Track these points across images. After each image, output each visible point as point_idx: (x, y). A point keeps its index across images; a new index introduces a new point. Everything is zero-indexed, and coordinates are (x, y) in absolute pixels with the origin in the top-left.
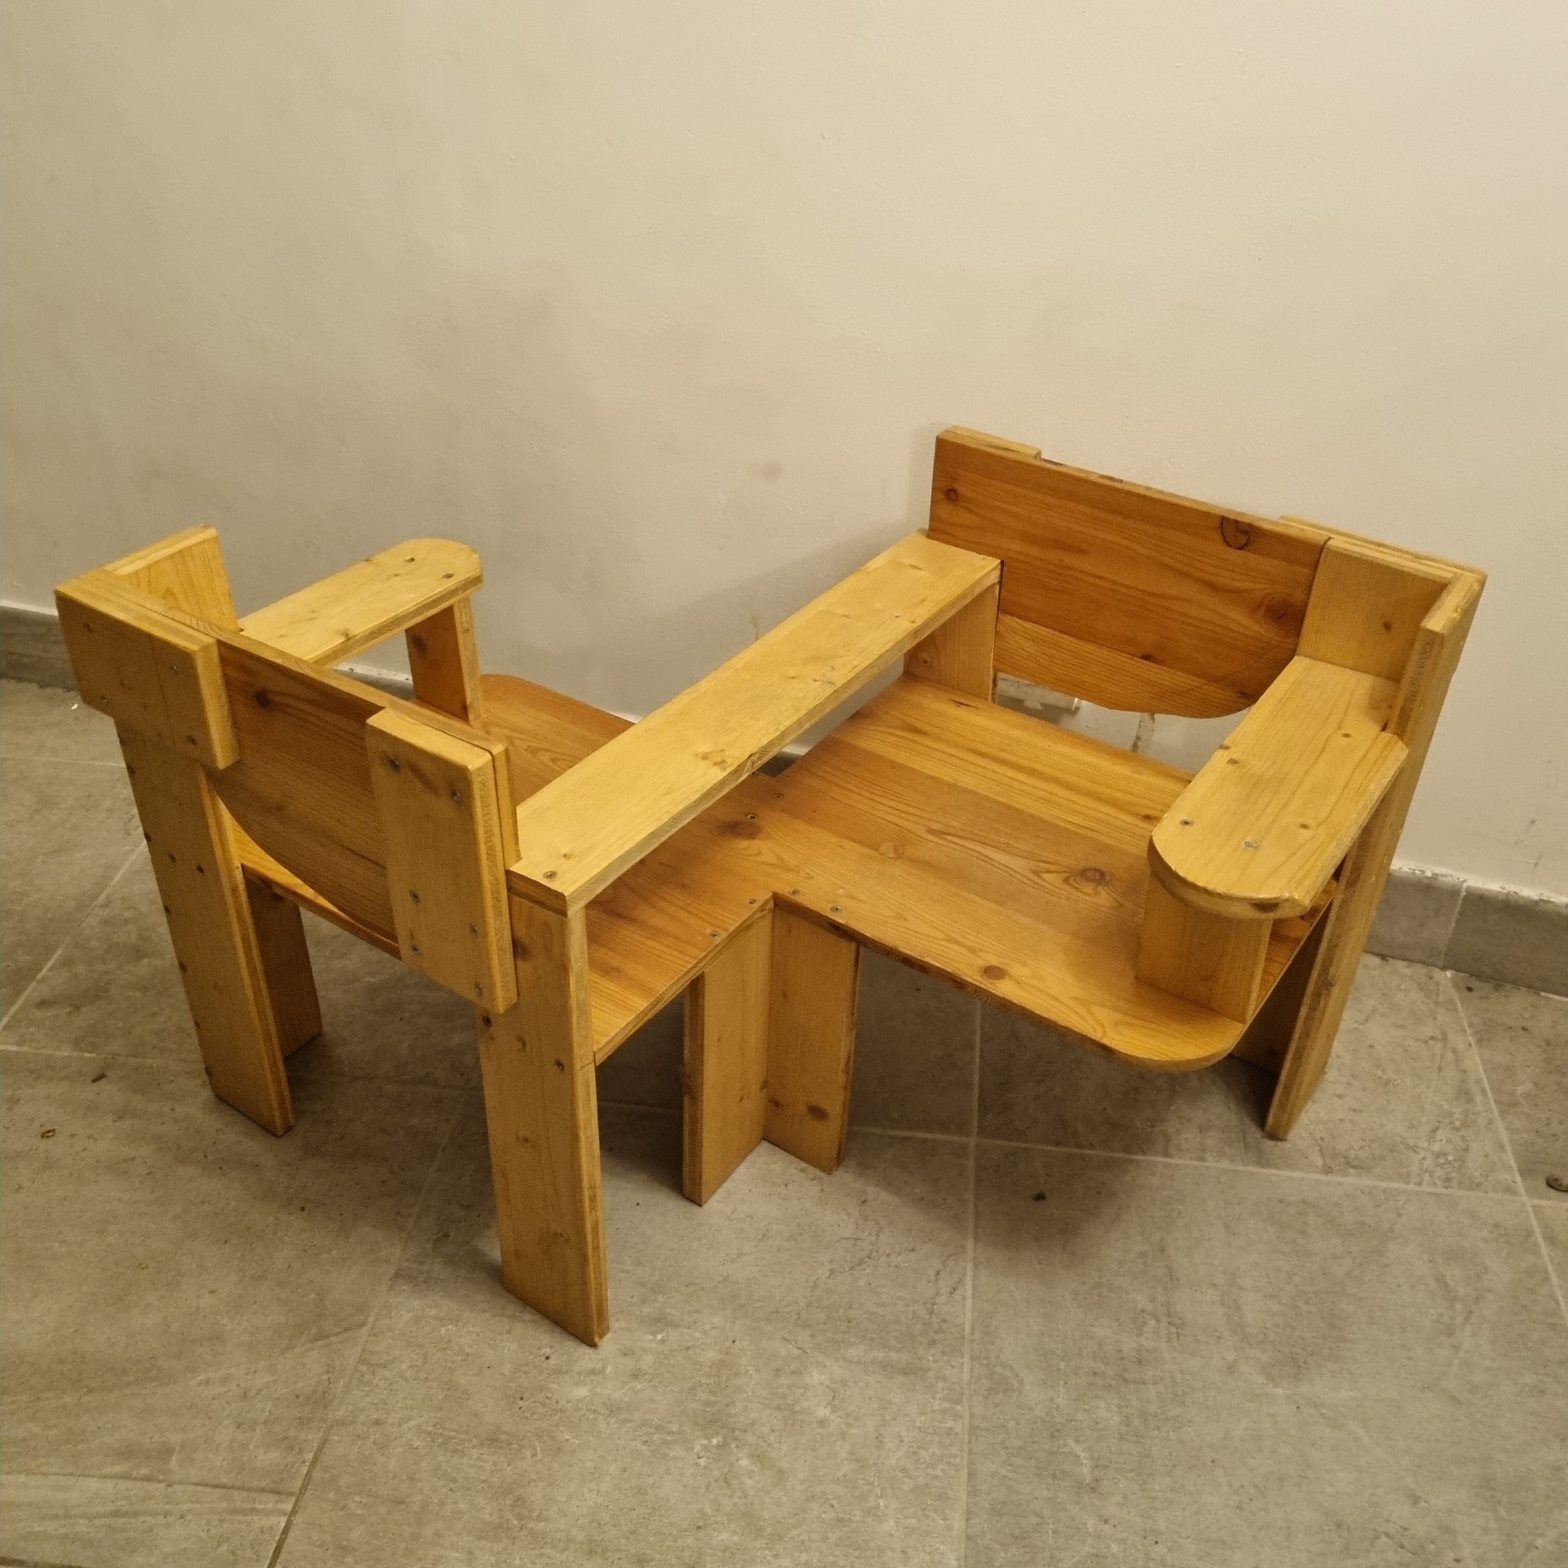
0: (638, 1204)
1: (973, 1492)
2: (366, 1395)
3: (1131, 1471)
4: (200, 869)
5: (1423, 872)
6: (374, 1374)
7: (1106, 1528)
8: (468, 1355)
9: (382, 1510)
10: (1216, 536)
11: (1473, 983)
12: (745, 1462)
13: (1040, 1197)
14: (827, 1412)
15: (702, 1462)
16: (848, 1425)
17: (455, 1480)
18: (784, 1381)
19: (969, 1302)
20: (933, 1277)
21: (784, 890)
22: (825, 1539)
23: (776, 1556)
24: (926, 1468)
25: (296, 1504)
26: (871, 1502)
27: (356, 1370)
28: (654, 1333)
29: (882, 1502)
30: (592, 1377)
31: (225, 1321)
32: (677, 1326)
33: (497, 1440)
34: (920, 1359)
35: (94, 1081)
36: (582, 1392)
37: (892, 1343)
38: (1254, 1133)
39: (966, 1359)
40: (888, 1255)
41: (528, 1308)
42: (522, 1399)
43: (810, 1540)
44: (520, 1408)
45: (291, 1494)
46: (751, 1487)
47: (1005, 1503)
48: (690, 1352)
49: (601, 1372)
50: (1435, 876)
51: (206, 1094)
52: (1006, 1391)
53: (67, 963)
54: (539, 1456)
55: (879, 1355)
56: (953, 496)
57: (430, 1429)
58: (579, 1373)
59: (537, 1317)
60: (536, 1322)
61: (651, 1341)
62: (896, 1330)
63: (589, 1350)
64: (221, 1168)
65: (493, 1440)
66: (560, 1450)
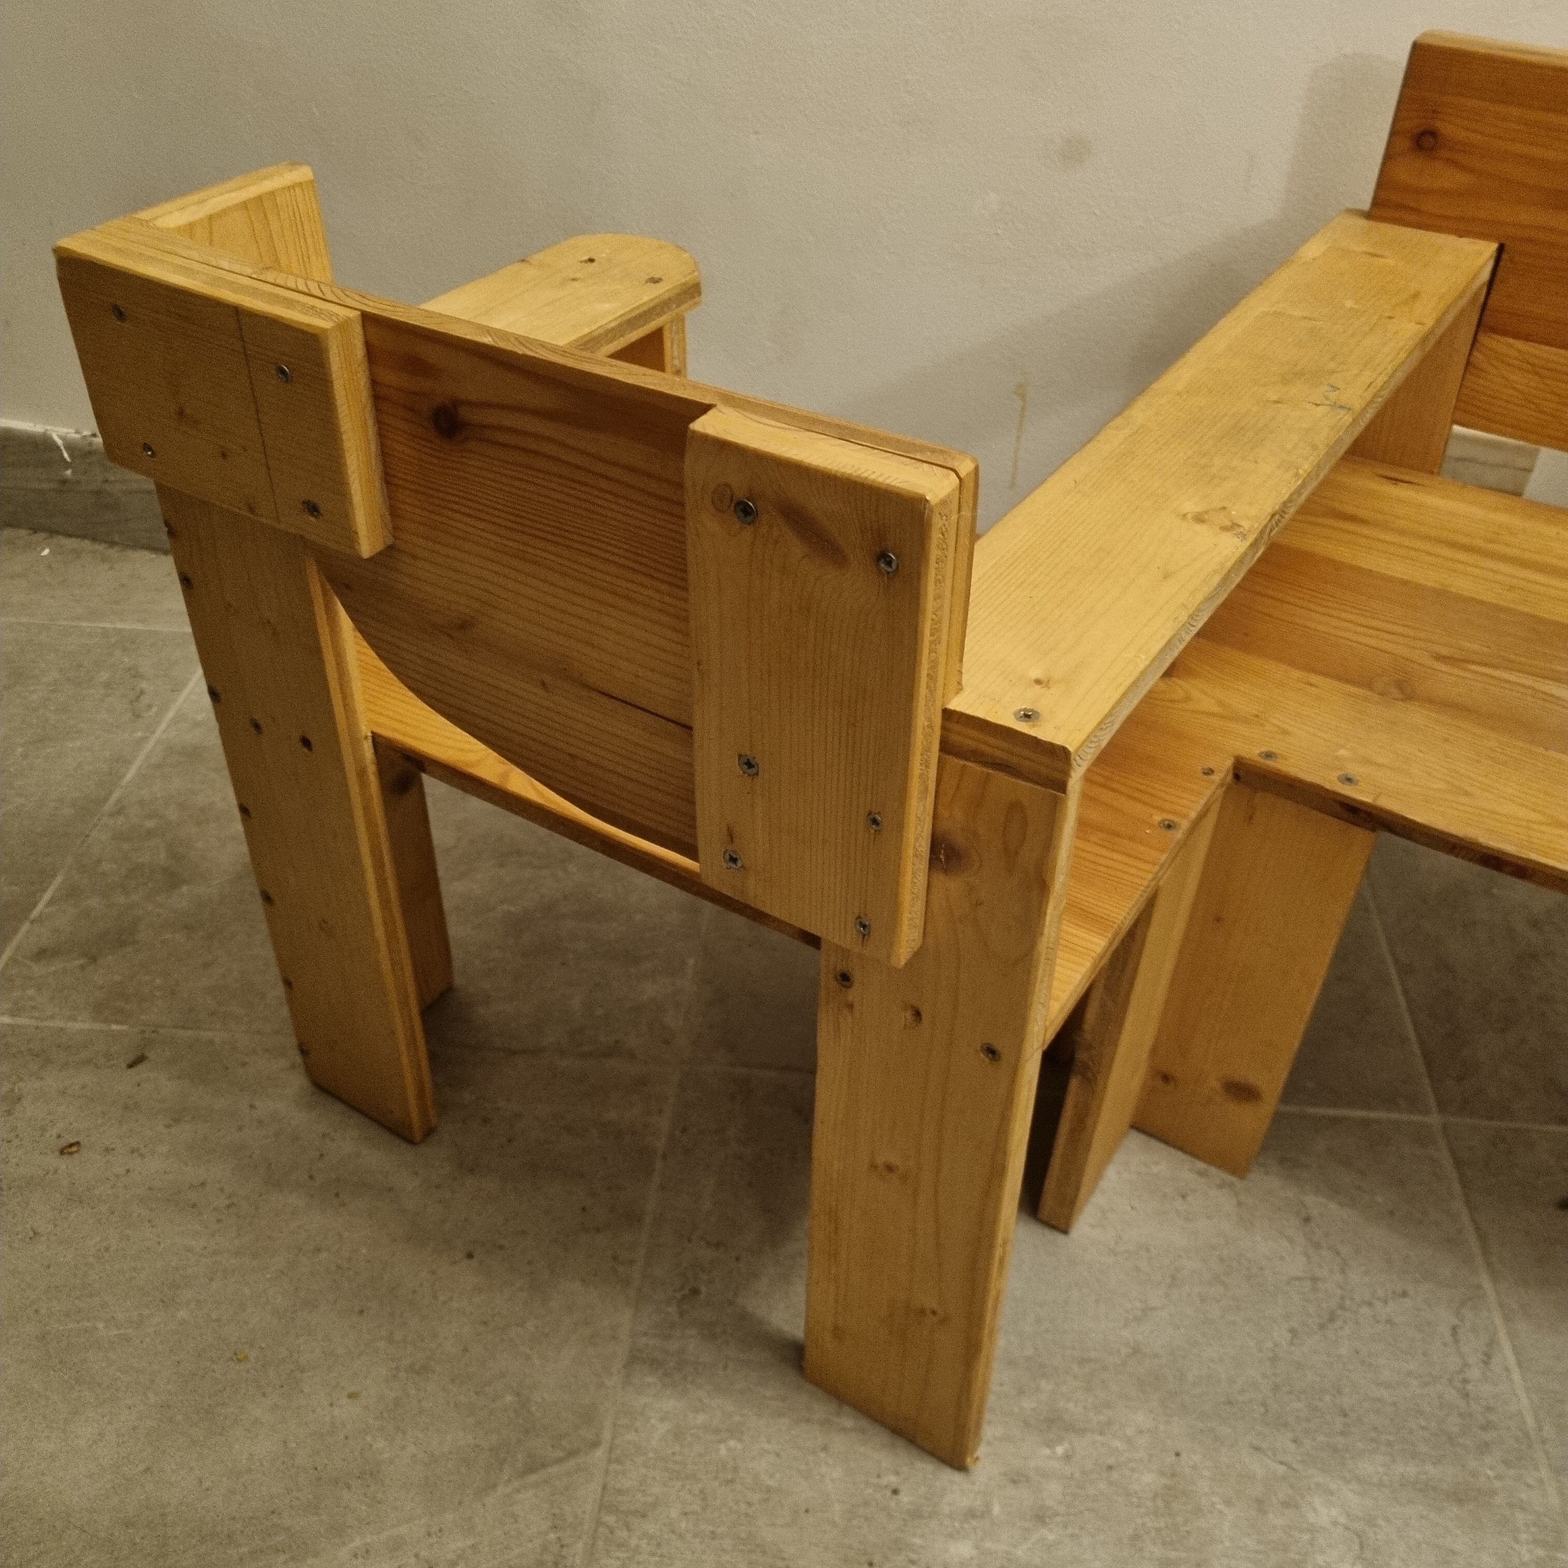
4: (306, 743)
6: (628, 1528)
8: (769, 1490)
13: (1564, 1204)
18: (1276, 1519)
19: (1516, 1376)
20: (1449, 1339)
21: (1252, 752)
27: (599, 1523)
28: (1050, 1444)
30: (974, 1523)
31: (380, 1444)
32: (1083, 1431)
34: (1474, 1474)
35: (130, 1066)
36: (966, 1550)
39: (1544, 1473)
40: (1370, 1304)
41: (846, 1408)
48: (1115, 1475)
49: (985, 1513)
51: (298, 1081)
53: (71, 893)
55: (1411, 1470)
56: (1428, 141)
58: (951, 1516)
59: (864, 1423)
60: (863, 1431)
61: (1049, 1457)
62: (1423, 1428)
63: (957, 1477)
64: (337, 1195)
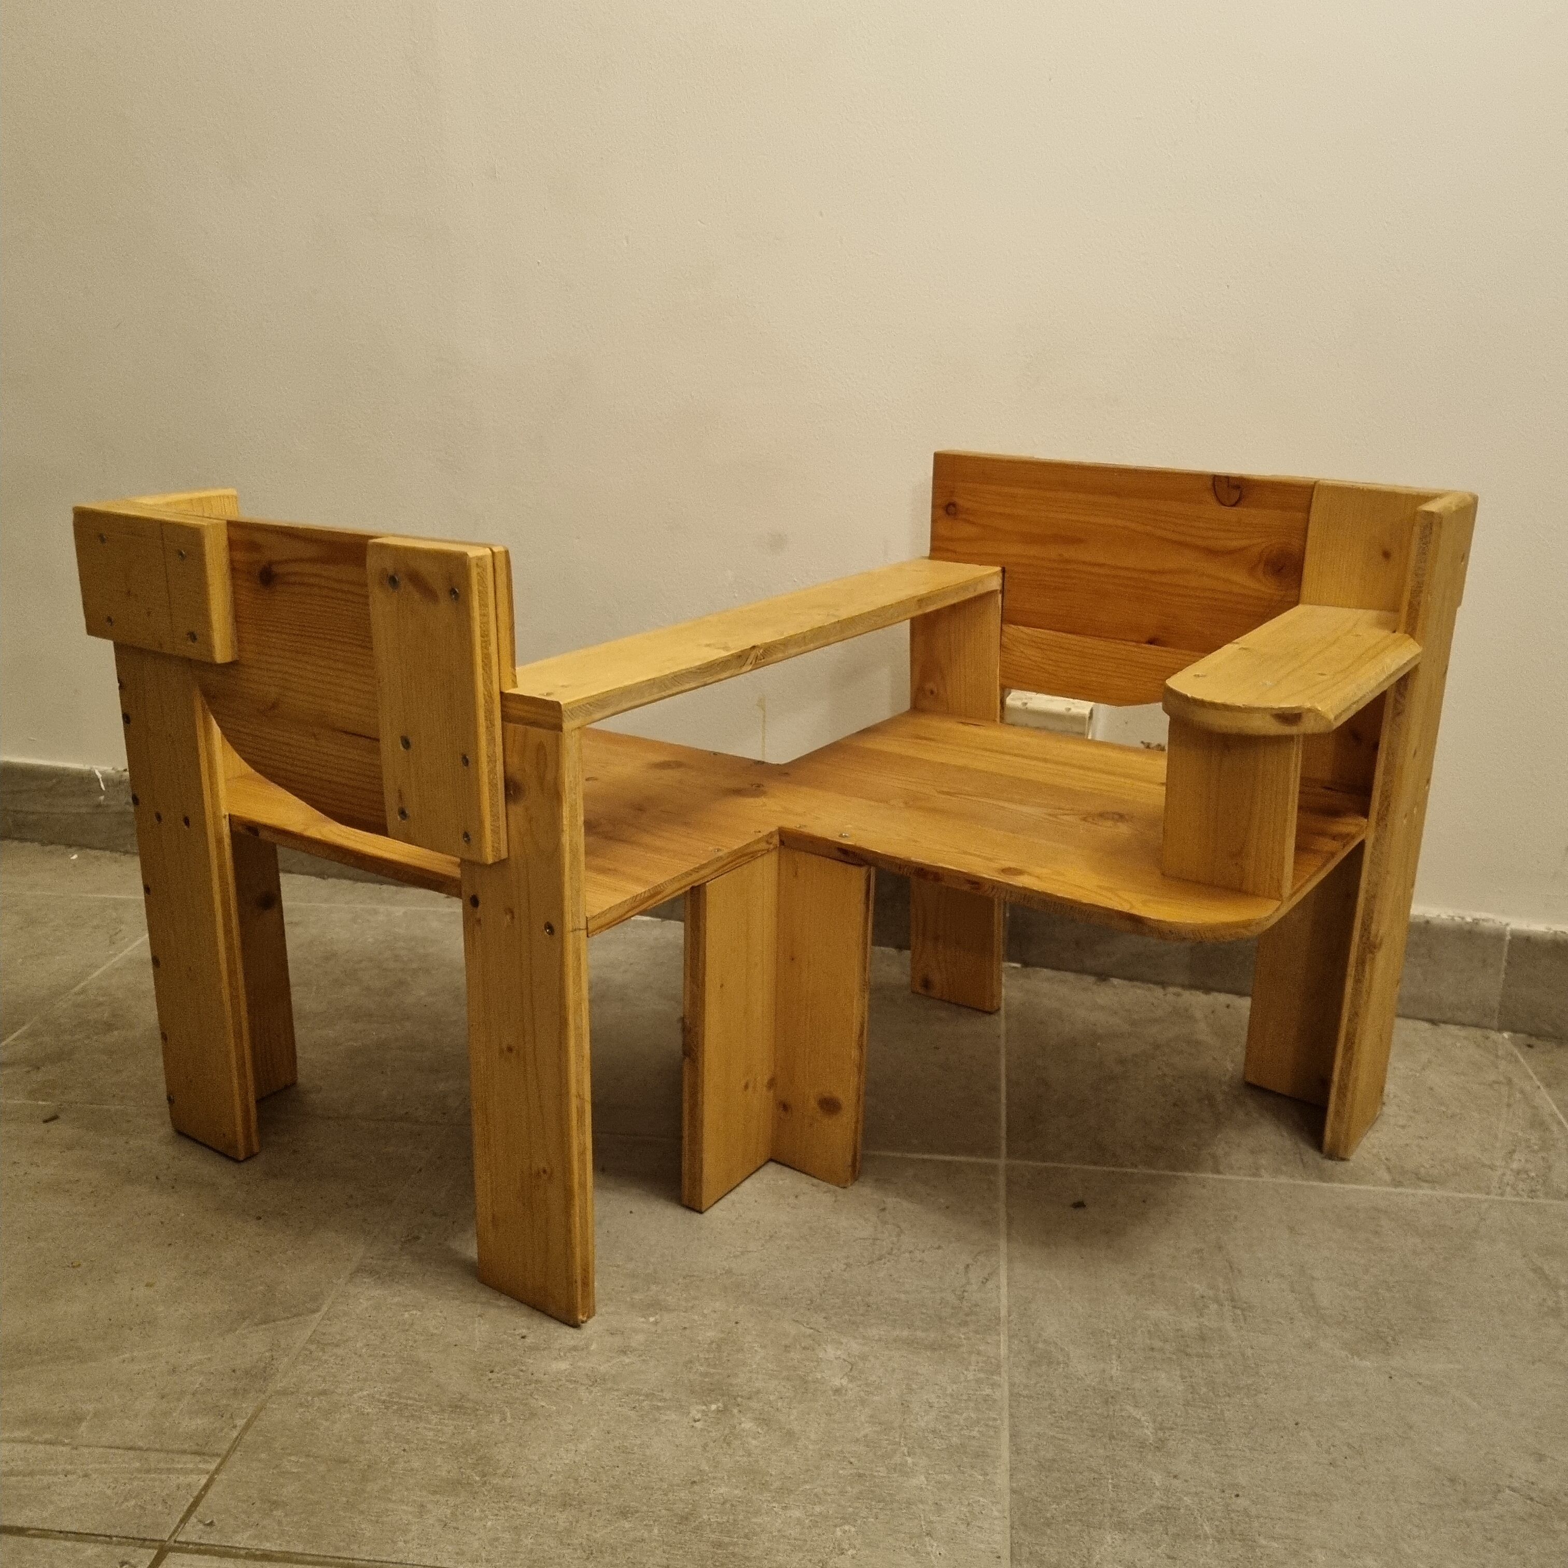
0: (631, 1212)
1: (1016, 1450)
2: (313, 1369)
3: (1201, 1432)
4: (187, 821)
5: (1463, 918)
6: (323, 1350)
7: (1176, 1482)
8: (432, 1335)
9: (322, 1468)
10: (1210, 498)
11: (1533, 1041)
12: (748, 1425)
13: (1079, 1205)
14: (845, 1382)
15: (698, 1425)
16: (868, 1393)
17: (408, 1442)
18: (795, 1355)
19: (1004, 1290)
20: (962, 1270)
21: (793, 825)
22: (843, 1493)
23: (785, 1508)
24: (961, 1430)
25: (221, 1464)
26: (897, 1459)
27: (304, 1348)
28: (646, 1316)
29: (910, 1460)
30: (574, 1353)
31: (161, 1308)
32: (672, 1310)
33: (461, 1407)
34: (950, 1337)
35: (46, 1121)
36: (563, 1365)
37: (918, 1323)
38: (1312, 1155)
39: (1003, 1338)
40: (911, 1252)
41: (503, 1296)
42: (492, 1372)
43: (825, 1493)
44: (490, 1379)
45: (218, 1455)
46: (756, 1447)
47: (1054, 1460)
48: (687, 1332)
49: (587, 1346)
50: (1476, 922)
51: (167, 1130)
52: (1050, 1363)
53: (32, 1034)
54: (509, 1421)
55: (905, 1333)
56: (952, 509)
57: (384, 1398)
58: (559, 1350)
59: (514, 1303)
60: (512, 1308)
61: (643, 1322)
62: (922, 1313)
63: (572, 1331)
64: (173, 1188)
65: (457, 1407)
66: (533, 1415)
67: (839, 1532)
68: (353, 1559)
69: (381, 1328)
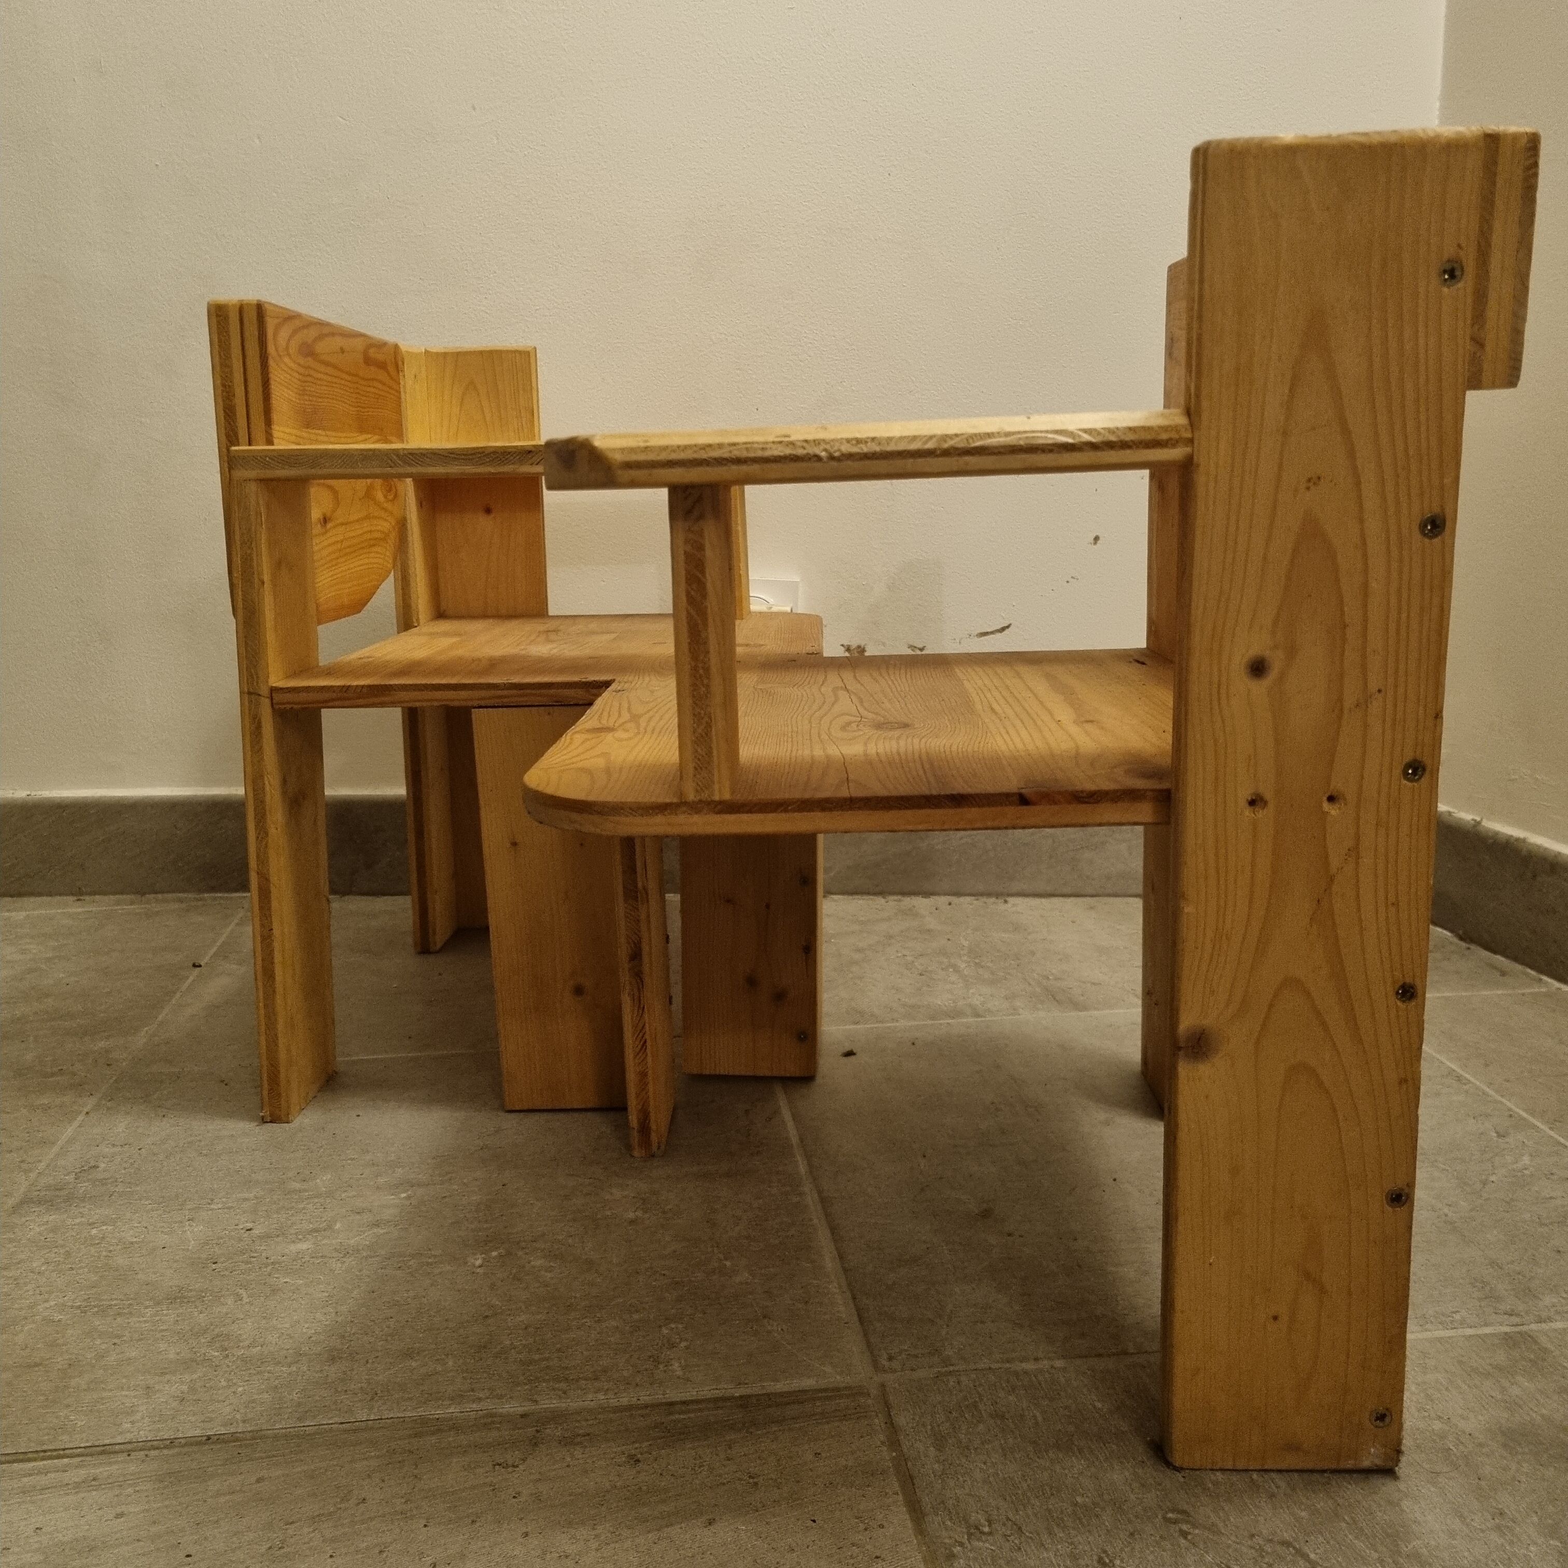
0: (358, 1116)
1: (839, 1239)
8: (131, 1243)
12: (538, 1262)
13: (849, 1054)
14: (639, 1213)
15: (480, 1270)
16: (668, 1219)
17: (118, 1336)
18: (578, 1201)
22: (661, 1299)
23: (599, 1321)
24: (777, 1232)
26: (714, 1265)
29: (728, 1263)
30: (316, 1234)
33: (182, 1297)
34: (745, 1165)
36: (304, 1246)
37: (707, 1160)
42: (215, 1263)
43: (641, 1303)
44: (214, 1270)
46: (552, 1278)
54: (246, 1300)
55: (694, 1169)
57: (78, 1304)
65: (177, 1298)
66: (274, 1291)
67: (665, 1331)
68: (64, 1450)
69: (62, 1246)
